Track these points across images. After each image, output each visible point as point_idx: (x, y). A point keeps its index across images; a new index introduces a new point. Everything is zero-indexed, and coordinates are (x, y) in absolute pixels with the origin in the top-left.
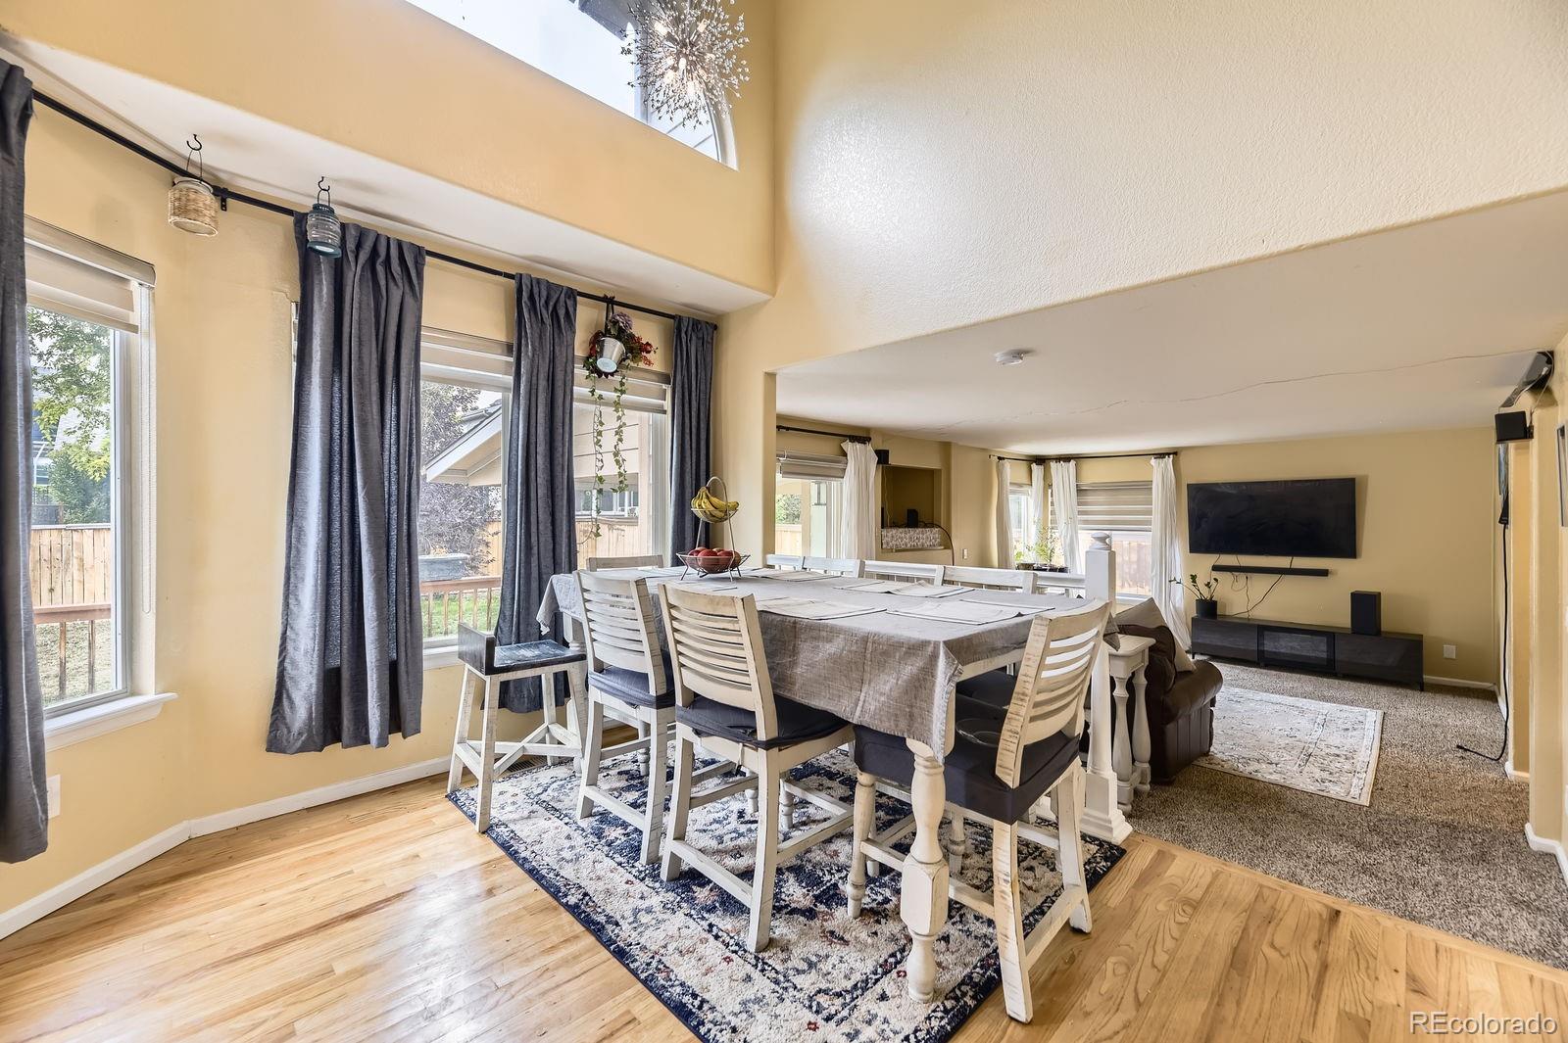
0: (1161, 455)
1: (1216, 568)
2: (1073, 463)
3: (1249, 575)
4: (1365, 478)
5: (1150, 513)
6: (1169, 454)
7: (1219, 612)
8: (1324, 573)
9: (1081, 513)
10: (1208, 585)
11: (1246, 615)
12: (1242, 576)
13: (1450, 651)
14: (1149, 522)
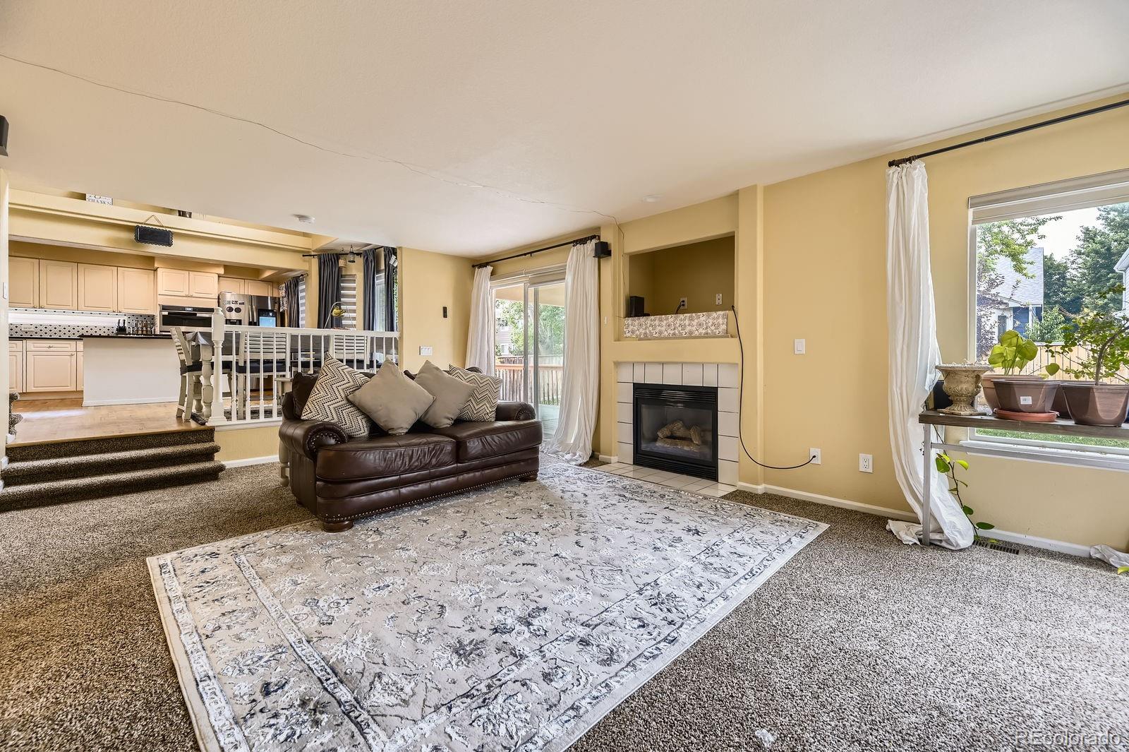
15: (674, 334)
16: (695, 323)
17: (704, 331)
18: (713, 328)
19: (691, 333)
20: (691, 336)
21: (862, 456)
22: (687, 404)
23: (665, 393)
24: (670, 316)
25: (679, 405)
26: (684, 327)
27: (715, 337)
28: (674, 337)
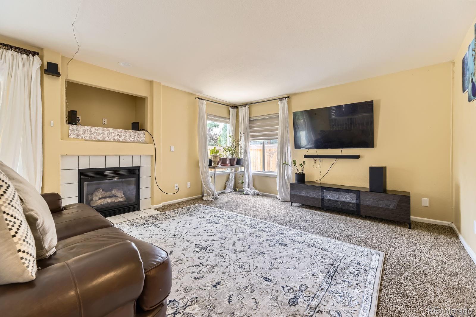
0: (282, 99)
1: (306, 156)
2: (247, 107)
3: (321, 159)
4: (379, 101)
5: (277, 130)
6: (285, 98)
7: (306, 180)
8: (357, 157)
9: (251, 132)
10: (301, 165)
11: (319, 182)
12: (318, 160)
13: (425, 202)
14: (277, 135)
15: (114, 139)
16: (128, 135)
17: (133, 140)
18: (138, 138)
19: (125, 139)
20: (125, 141)
21: (188, 183)
22: (121, 177)
23: (107, 172)
24: (111, 129)
25: (115, 178)
26: (120, 136)
27: (139, 143)
28: (114, 141)
